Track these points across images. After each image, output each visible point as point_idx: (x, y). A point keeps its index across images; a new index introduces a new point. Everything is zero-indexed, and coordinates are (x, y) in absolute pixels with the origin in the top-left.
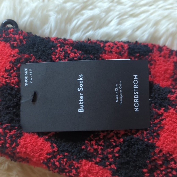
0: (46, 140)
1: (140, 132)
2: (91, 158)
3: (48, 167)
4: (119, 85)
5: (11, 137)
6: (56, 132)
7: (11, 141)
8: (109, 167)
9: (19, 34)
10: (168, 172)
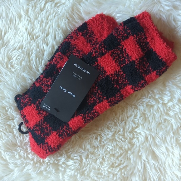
0: (77, 116)
1: (99, 78)
2: (95, 104)
3: (88, 122)
4: (74, 74)
5: (66, 129)
6: (77, 110)
7: (68, 130)
8: (104, 99)
9: (26, 98)
10: (123, 77)
